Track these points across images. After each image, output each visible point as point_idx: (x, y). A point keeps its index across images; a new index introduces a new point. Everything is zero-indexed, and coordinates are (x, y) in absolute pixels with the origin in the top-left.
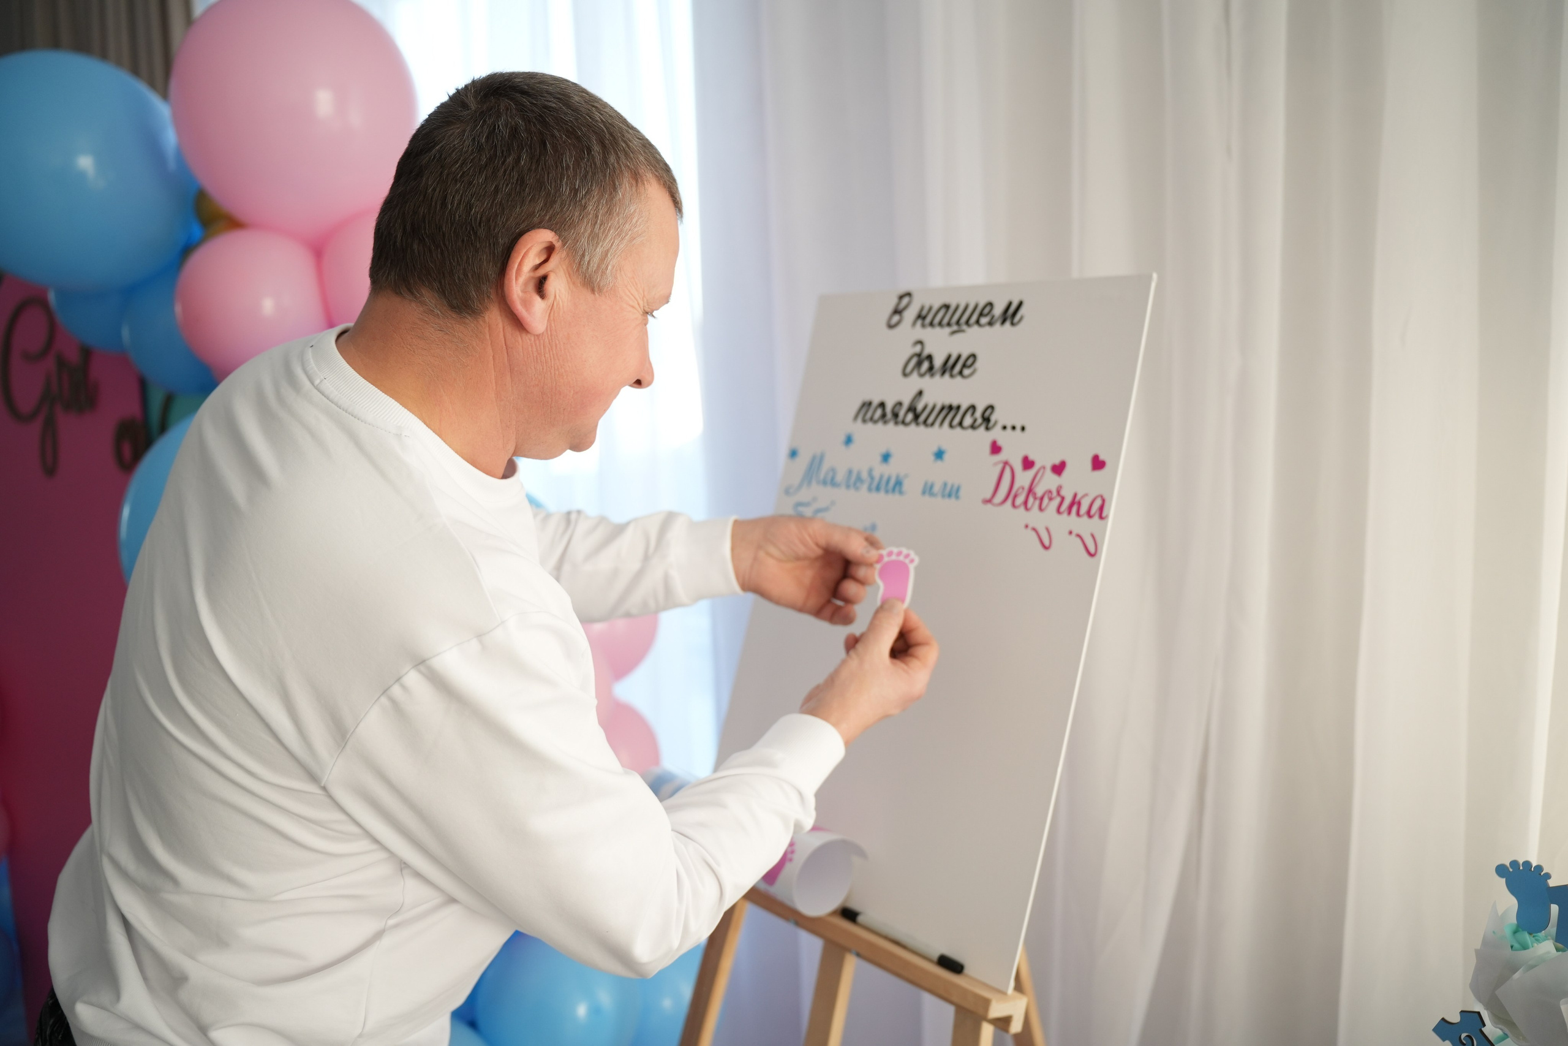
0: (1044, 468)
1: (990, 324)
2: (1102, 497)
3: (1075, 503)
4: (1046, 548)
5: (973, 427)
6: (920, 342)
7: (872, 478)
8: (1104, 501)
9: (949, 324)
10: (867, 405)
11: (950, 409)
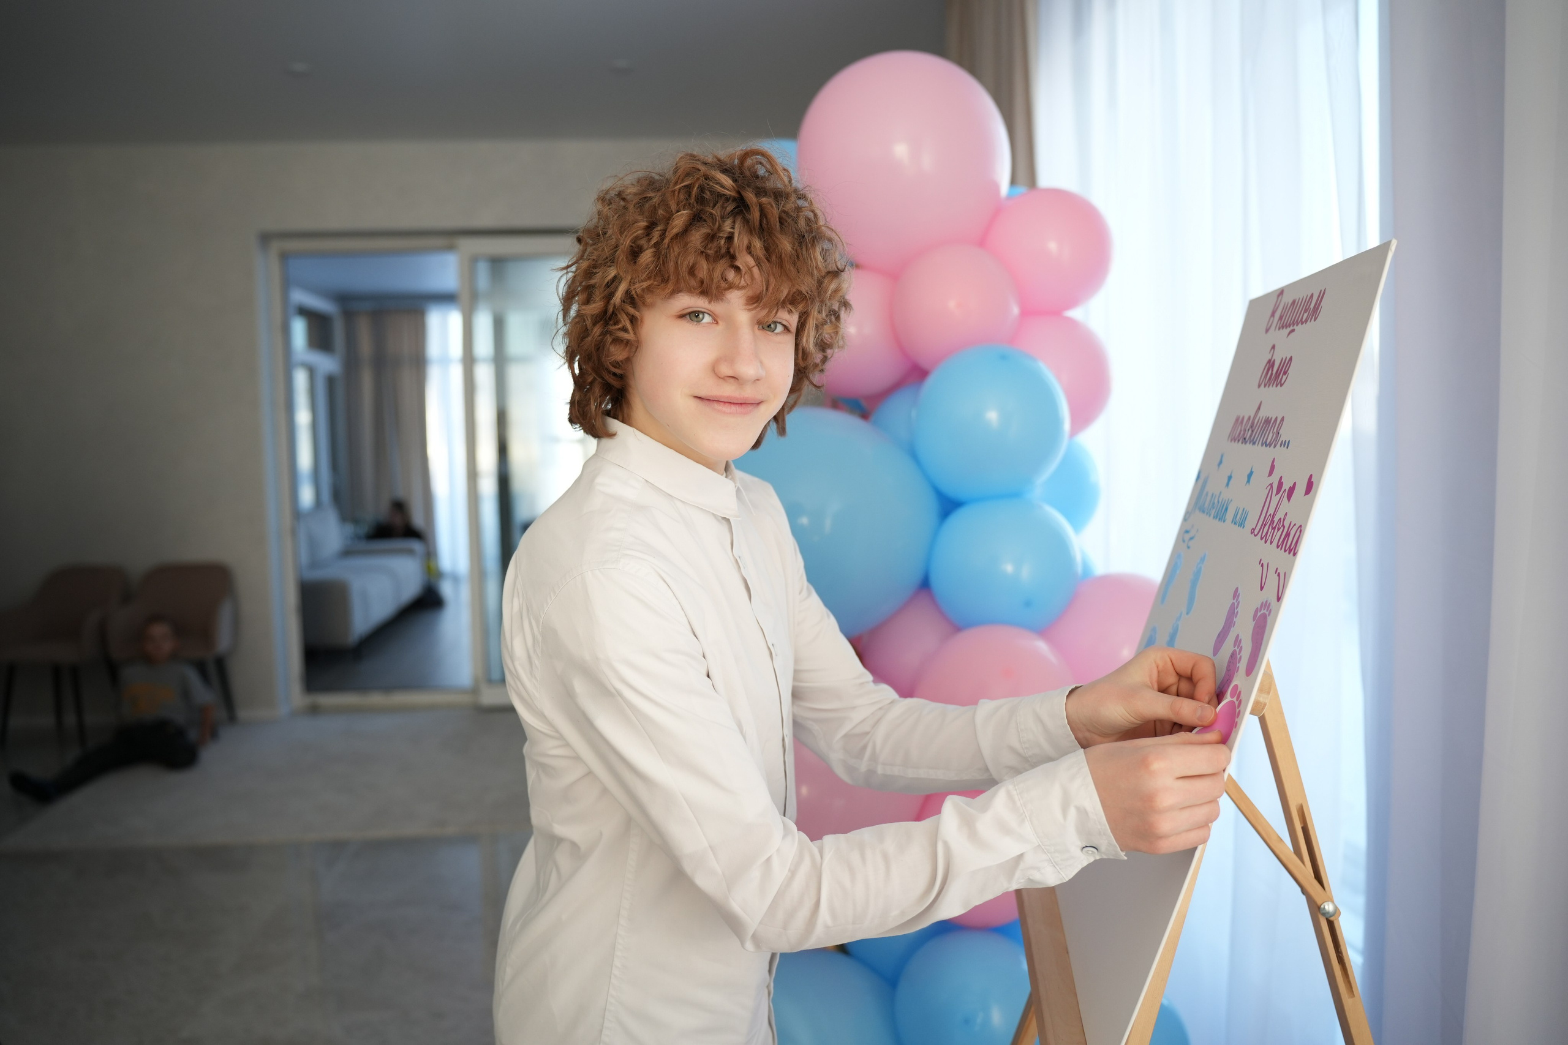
0: (1285, 490)
1: (1306, 321)
2: (1301, 526)
3: (1288, 535)
4: (1262, 588)
5: (1270, 445)
6: (1273, 347)
7: (1218, 502)
8: (1301, 531)
9: (1290, 326)
10: (1237, 420)
11: (1268, 421)
